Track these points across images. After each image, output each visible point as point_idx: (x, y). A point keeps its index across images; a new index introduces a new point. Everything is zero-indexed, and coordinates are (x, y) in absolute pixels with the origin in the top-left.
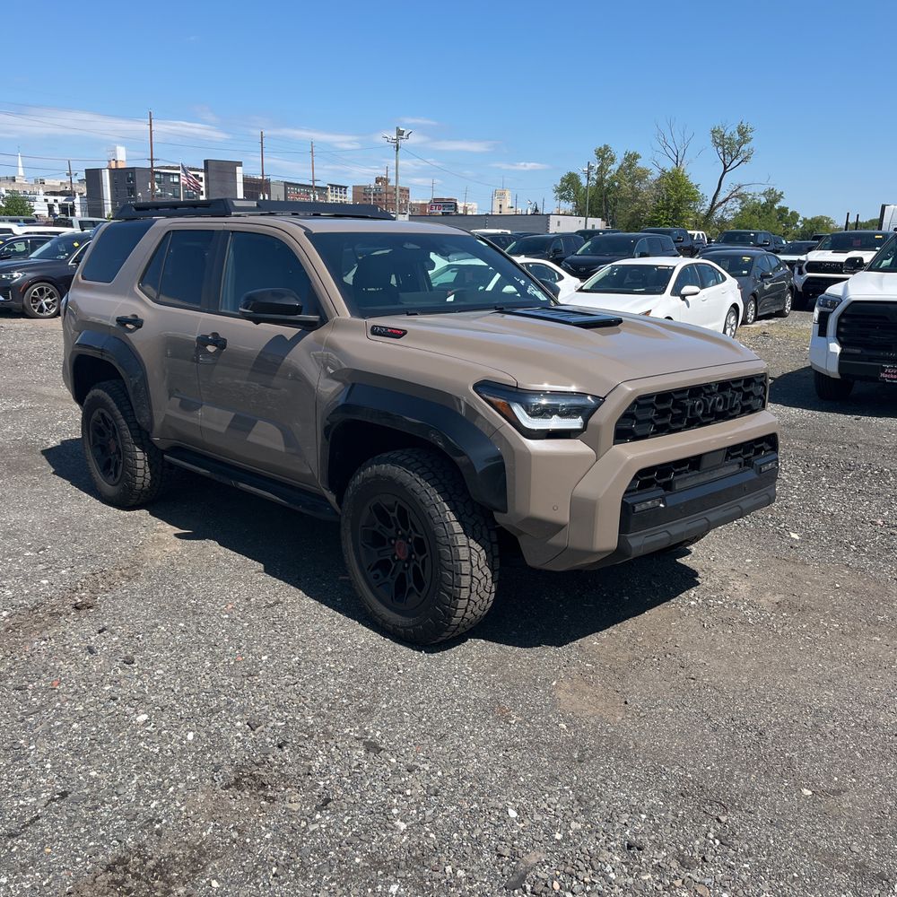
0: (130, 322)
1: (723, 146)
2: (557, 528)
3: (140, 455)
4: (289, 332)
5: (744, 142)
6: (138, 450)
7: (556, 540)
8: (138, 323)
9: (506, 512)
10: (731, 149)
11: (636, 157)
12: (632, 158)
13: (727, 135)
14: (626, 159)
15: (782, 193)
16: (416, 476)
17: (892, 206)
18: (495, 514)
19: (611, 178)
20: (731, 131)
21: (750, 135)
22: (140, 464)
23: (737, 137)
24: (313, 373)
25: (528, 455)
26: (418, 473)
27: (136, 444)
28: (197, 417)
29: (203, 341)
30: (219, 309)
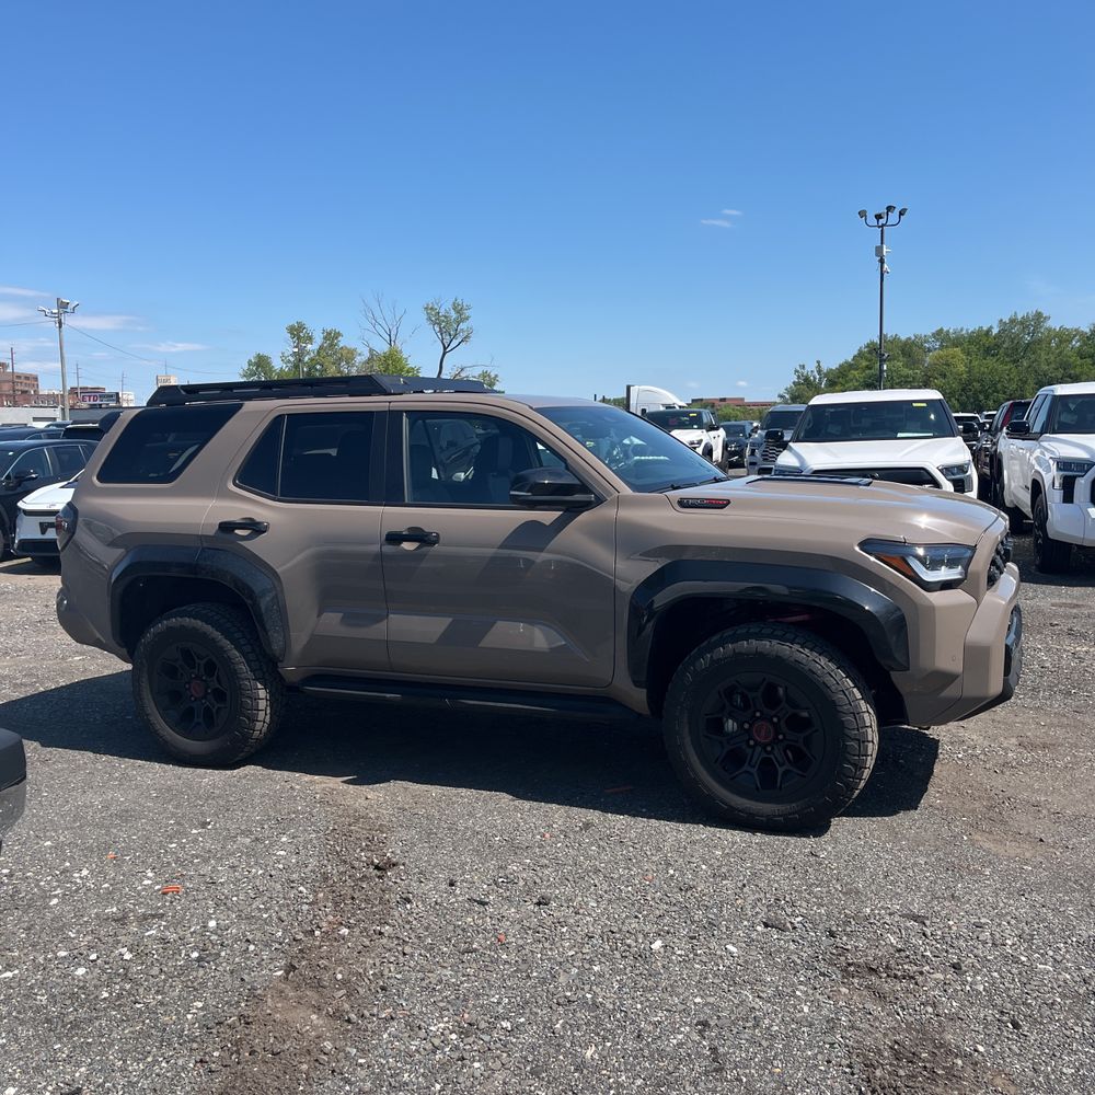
0: (242, 526)
1: (439, 324)
2: (950, 678)
3: (262, 693)
4: (548, 517)
5: (462, 321)
6: (260, 686)
7: (951, 692)
8: (256, 528)
9: (908, 669)
10: (449, 328)
11: (338, 335)
12: (331, 337)
13: (442, 313)
14: (325, 338)
15: (496, 376)
16: (796, 647)
17: (636, 387)
18: (893, 674)
19: (312, 360)
20: (446, 308)
21: (467, 313)
22: (262, 704)
23: (453, 315)
24: (603, 557)
25: (931, 609)
26: (798, 643)
27: (256, 679)
28: (377, 631)
29: (394, 538)
30: (406, 501)
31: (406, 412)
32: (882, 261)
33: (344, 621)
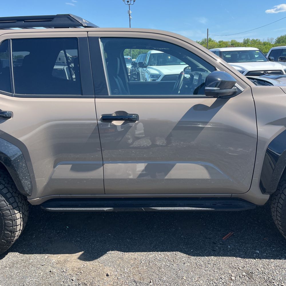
24: (245, 123)
28: (96, 174)
29: (107, 119)
30: (109, 95)
31: (101, 38)
32: (130, 15)
33: (72, 169)
